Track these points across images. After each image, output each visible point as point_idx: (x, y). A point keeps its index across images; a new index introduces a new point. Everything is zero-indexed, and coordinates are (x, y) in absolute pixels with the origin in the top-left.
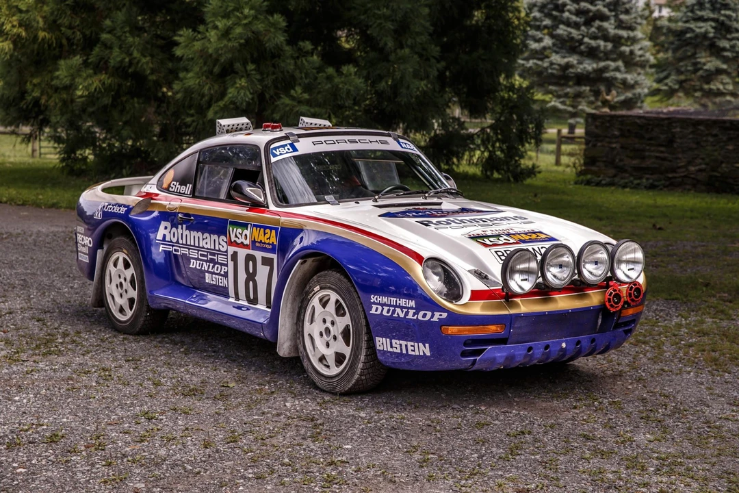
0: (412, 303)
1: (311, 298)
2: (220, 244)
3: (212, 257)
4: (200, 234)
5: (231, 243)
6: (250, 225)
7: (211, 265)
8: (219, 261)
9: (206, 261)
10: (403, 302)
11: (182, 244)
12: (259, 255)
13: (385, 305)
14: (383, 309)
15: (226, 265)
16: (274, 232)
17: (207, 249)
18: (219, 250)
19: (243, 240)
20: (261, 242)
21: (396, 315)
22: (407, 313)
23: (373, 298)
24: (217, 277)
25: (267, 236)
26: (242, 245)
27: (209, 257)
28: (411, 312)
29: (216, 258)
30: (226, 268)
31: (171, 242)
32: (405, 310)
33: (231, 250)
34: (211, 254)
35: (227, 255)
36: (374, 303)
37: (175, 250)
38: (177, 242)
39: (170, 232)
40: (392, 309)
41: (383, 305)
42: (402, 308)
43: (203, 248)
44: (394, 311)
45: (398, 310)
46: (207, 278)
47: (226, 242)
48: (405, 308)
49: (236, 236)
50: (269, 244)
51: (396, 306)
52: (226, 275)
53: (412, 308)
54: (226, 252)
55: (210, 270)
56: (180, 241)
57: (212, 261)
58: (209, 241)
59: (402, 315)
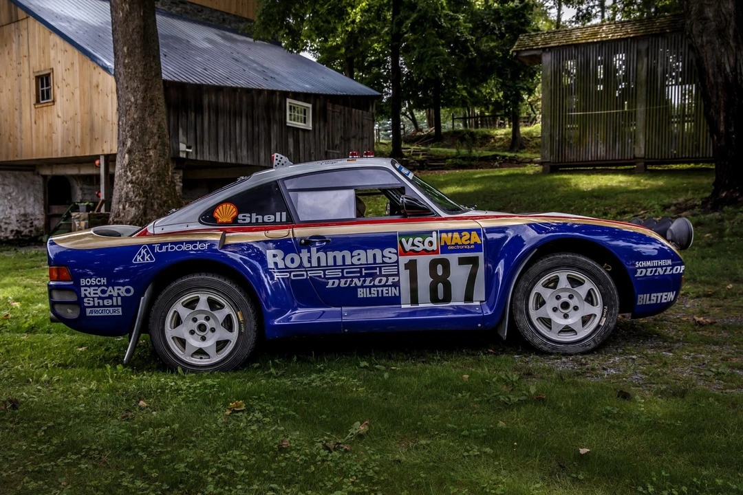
0: (669, 262)
2: (383, 256)
3: (371, 271)
4: (347, 253)
5: (404, 252)
6: (434, 234)
7: (368, 280)
8: (383, 273)
9: (358, 278)
10: (663, 262)
11: (311, 267)
12: (453, 258)
13: (649, 267)
14: (647, 271)
15: (398, 275)
16: (474, 234)
17: (361, 264)
18: (384, 262)
19: (427, 247)
20: (456, 244)
22: (666, 270)
23: (638, 264)
24: (380, 289)
25: (464, 239)
26: (426, 252)
27: (364, 272)
29: (378, 271)
30: (396, 279)
31: (287, 268)
32: (664, 268)
33: (404, 260)
34: (366, 269)
35: (398, 266)
37: (294, 276)
38: (301, 265)
39: (283, 259)
42: (662, 267)
43: (353, 264)
44: (656, 271)
46: (359, 293)
47: (396, 254)
48: (664, 266)
49: (413, 245)
50: (470, 244)
51: (658, 267)
52: (396, 285)
53: (669, 266)
54: (397, 262)
55: (367, 283)
56: (306, 264)
57: (367, 275)
58: (363, 257)
59: (662, 273)
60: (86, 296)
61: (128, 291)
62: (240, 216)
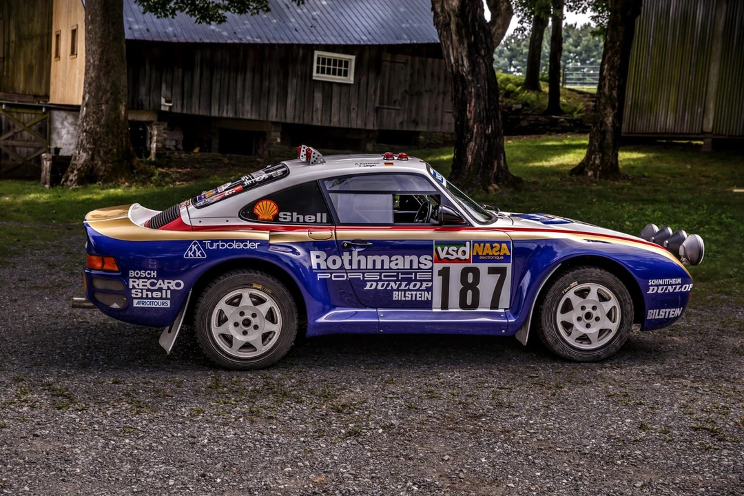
0: (679, 281)
1: (565, 293)
3: (407, 276)
4: (386, 258)
5: (439, 260)
6: (468, 243)
7: (404, 284)
8: (418, 278)
9: (395, 281)
10: (673, 281)
11: (352, 269)
12: (483, 268)
14: (658, 289)
15: (431, 281)
17: (398, 269)
18: (419, 268)
19: (460, 256)
20: (487, 255)
21: (667, 291)
22: (675, 288)
23: (651, 282)
24: (414, 293)
26: (458, 260)
27: (400, 276)
28: (678, 287)
29: (413, 276)
30: (430, 284)
31: (328, 268)
32: (674, 287)
33: (438, 267)
34: (403, 273)
35: (432, 272)
36: (652, 285)
37: (335, 277)
38: (342, 267)
39: (326, 260)
40: (665, 287)
41: (658, 286)
42: (672, 285)
43: (390, 269)
44: (666, 289)
45: (670, 287)
46: (394, 295)
47: (432, 261)
48: (674, 285)
49: (448, 253)
50: (499, 256)
51: (668, 285)
52: (429, 289)
53: (679, 284)
54: (432, 268)
55: (402, 287)
56: (347, 266)
57: (403, 279)
58: (400, 262)
59: (671, 291)
60: (134, 288)
61: (178, 285)
62: (281, 214)
